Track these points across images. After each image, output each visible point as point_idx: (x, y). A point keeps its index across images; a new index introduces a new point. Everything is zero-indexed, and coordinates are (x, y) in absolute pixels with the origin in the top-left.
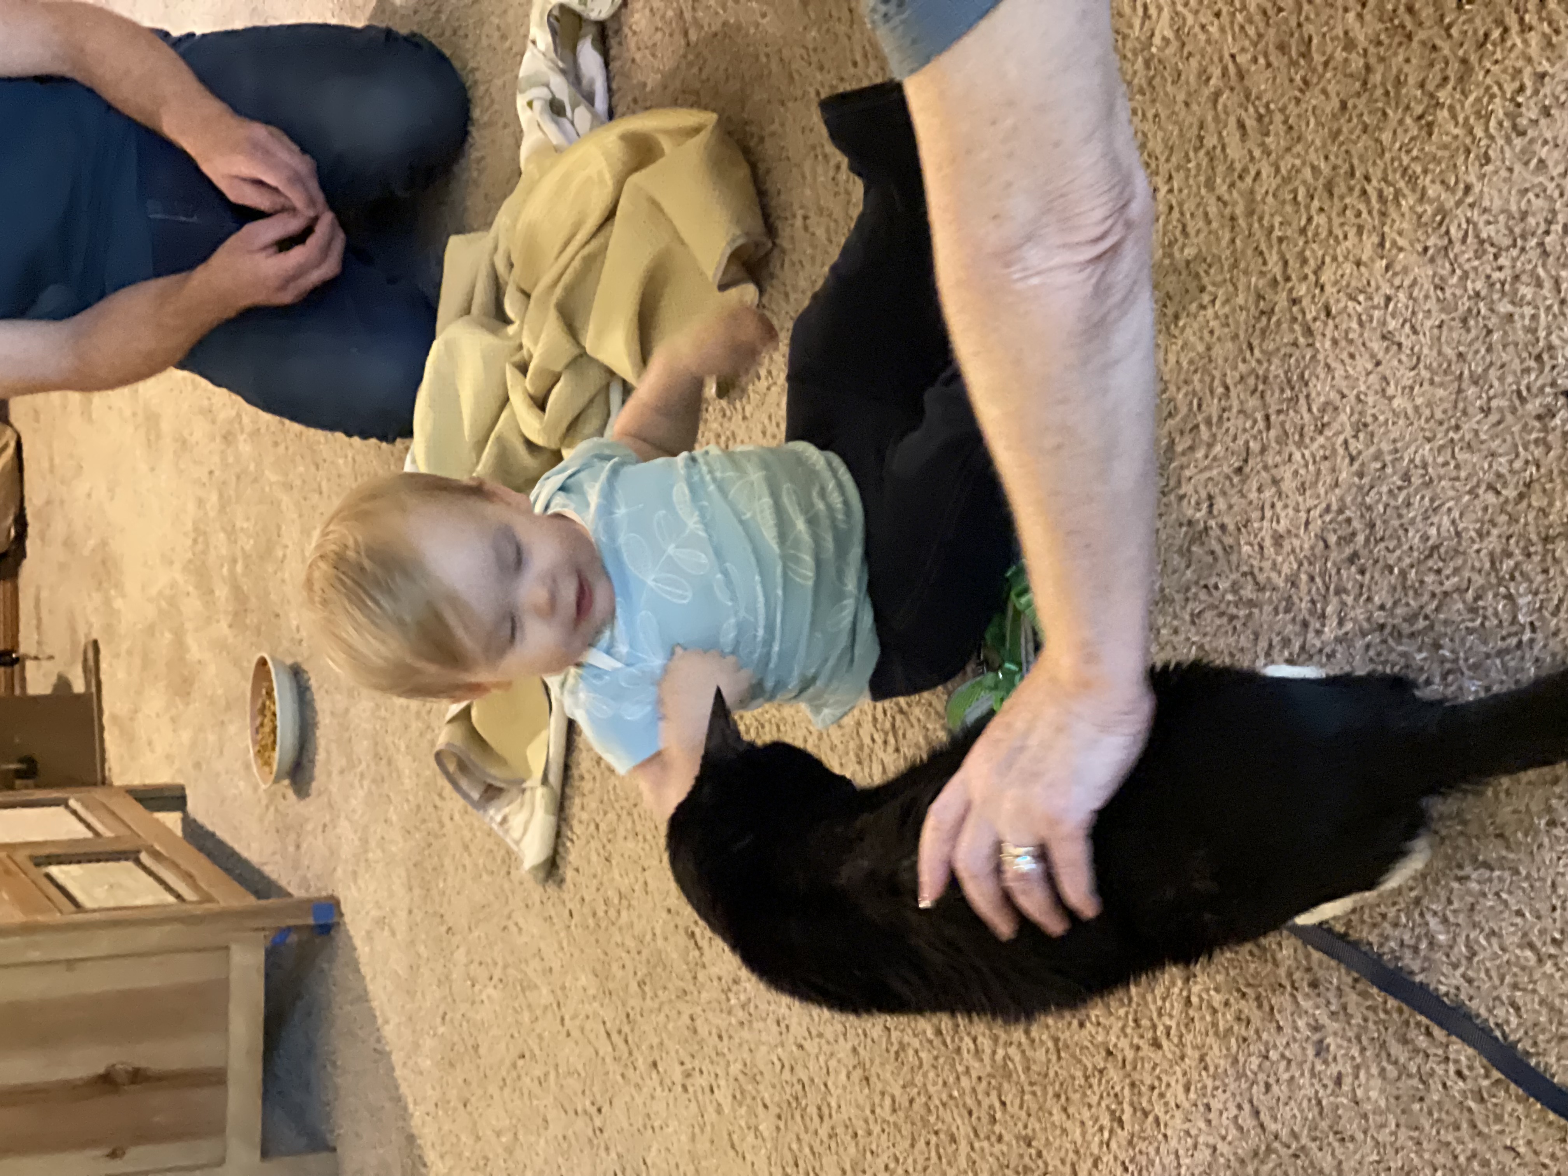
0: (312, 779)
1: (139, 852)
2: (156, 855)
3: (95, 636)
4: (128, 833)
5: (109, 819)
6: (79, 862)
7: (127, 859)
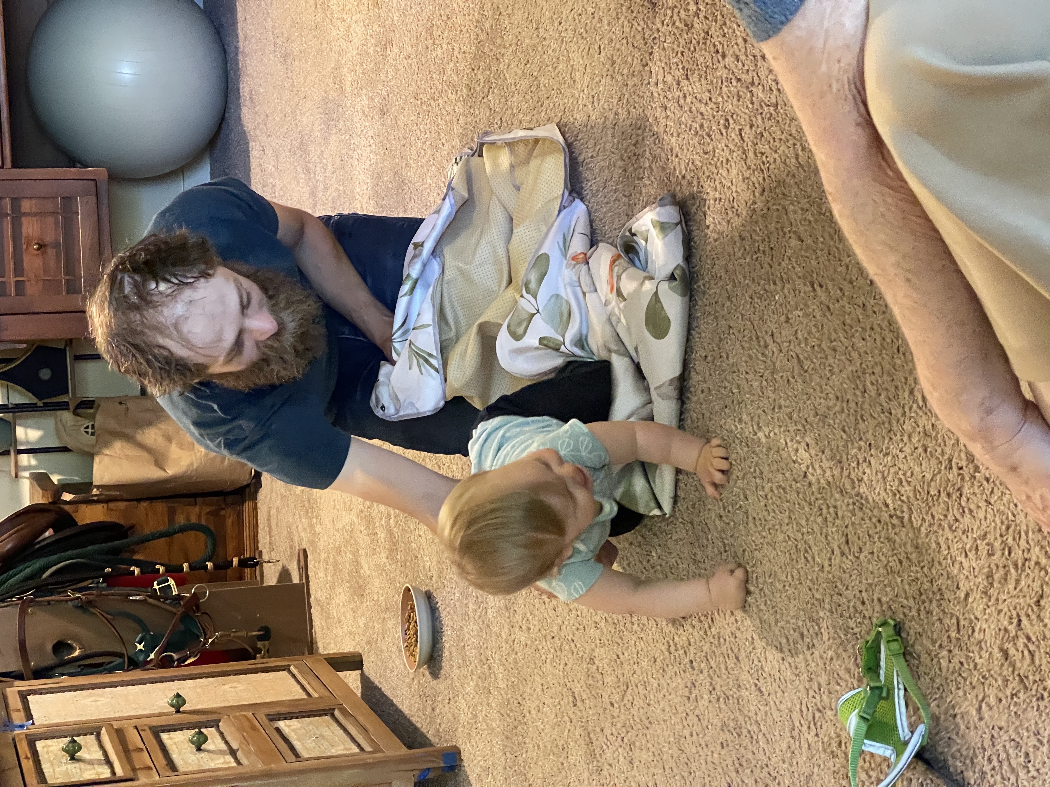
0: (440, 668)
1: (334, 709)
2: (344, 712)
3: (304, 546)
4: (327, 694)
5: (314, 682)
6: (297, 718)
7: (326, 715)
